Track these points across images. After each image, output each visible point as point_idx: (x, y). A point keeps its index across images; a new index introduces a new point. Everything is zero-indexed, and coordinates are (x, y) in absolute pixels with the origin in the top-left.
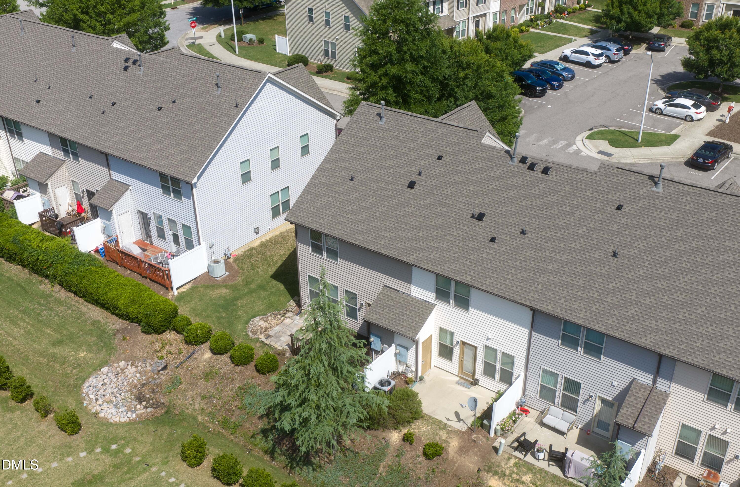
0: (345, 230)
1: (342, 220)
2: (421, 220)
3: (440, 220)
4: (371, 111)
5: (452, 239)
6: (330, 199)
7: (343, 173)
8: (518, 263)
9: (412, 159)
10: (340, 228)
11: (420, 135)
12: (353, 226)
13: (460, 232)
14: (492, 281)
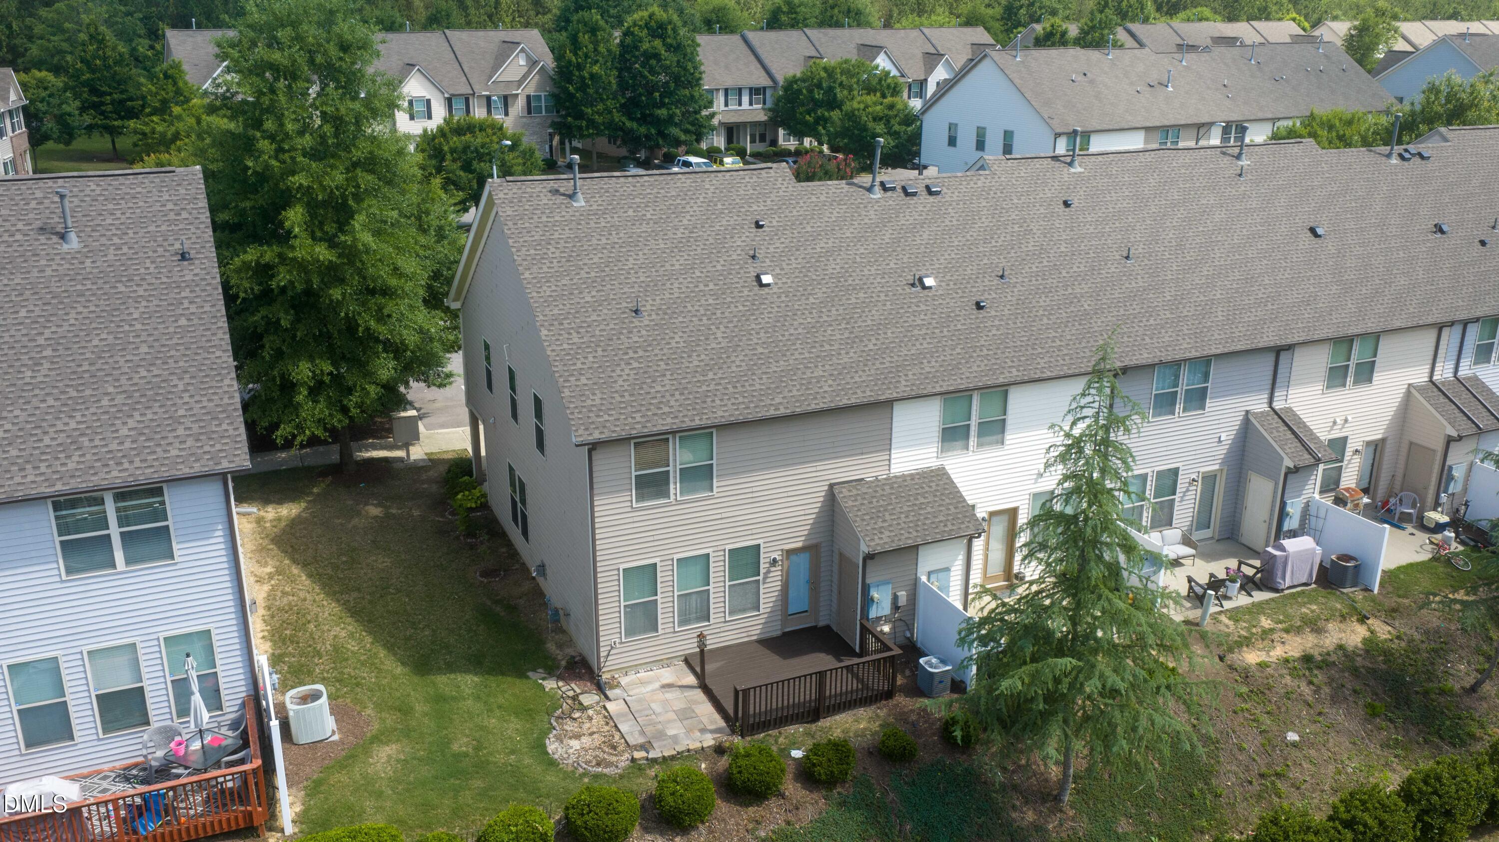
0: (733, 401)
1: (704, 388)
2: (844, 326)
3: (874, 312)
4: (529, 190)
5: (924, 331)
7: (605, 311)
9: (712, 241)
12: (740, 389)
13: (922, 317)
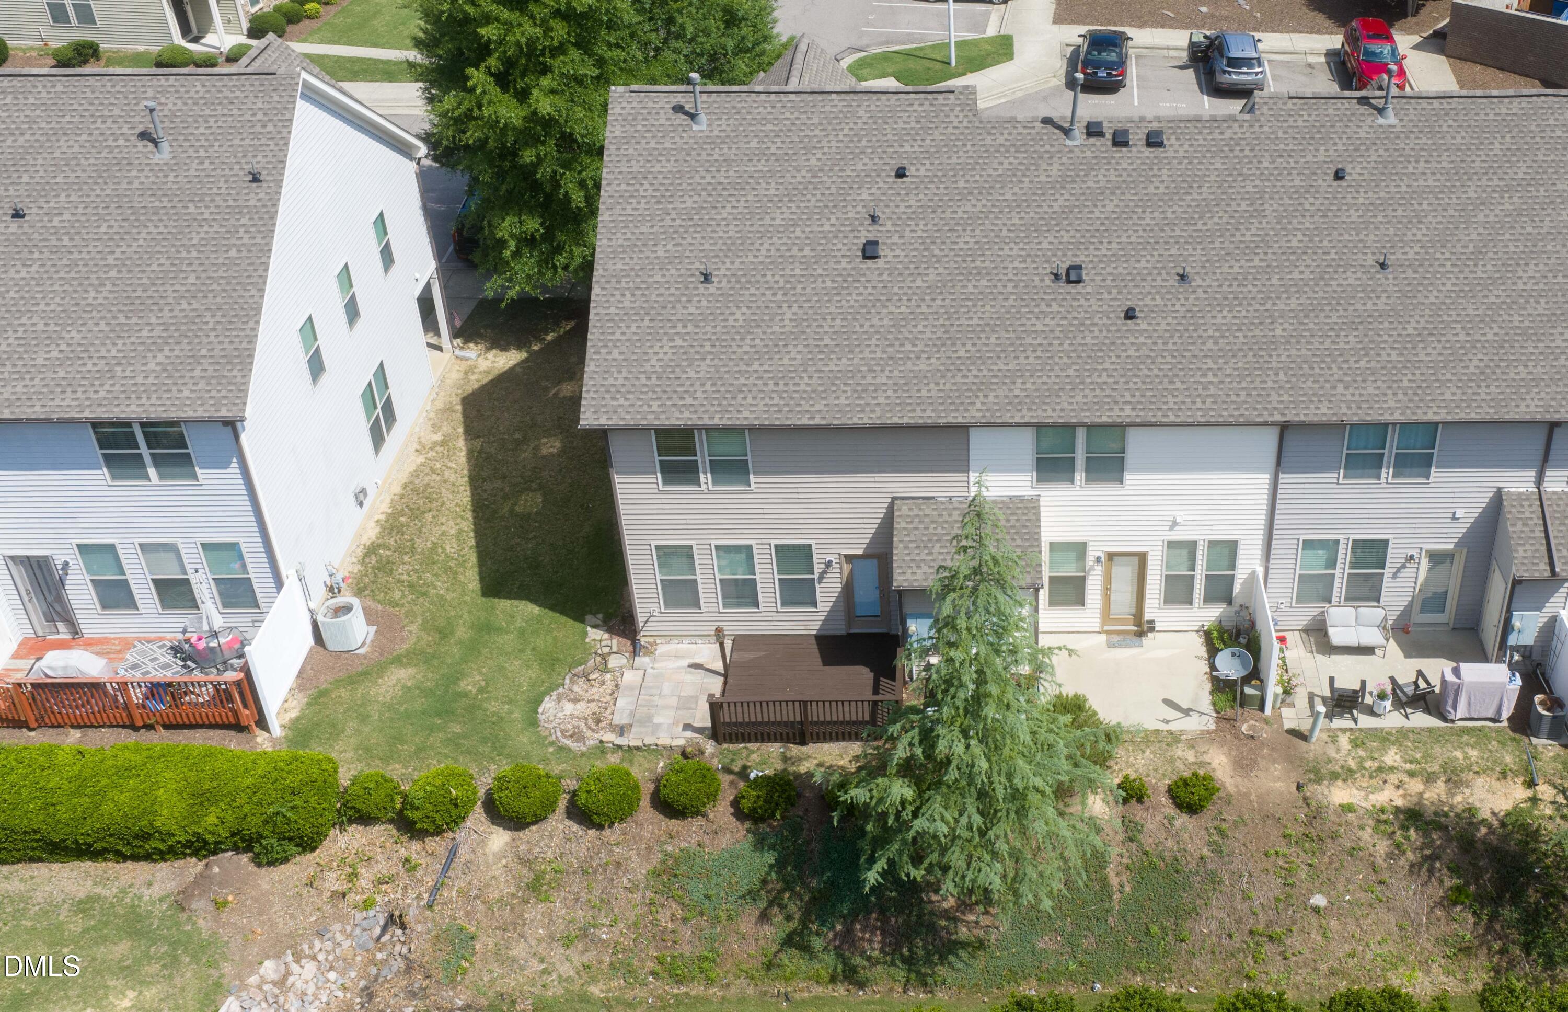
0: (767, 400)
2: (941, 321)
3: (988, 308)
4: (651, 104)
5: (1039, 341)
6: (679, 342)
7: (673, 271)
8: (1210, 345)
10: (749, 400)
11: (817, 132)
14: (1180, 398)
